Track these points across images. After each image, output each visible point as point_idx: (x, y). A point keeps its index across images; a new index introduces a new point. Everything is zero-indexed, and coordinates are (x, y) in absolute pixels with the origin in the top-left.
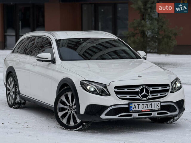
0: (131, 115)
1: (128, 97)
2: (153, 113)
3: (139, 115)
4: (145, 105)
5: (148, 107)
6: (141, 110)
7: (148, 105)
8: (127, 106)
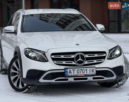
0: (67, 80)
1: (64, 63)
3: (75, 79)
4: (80, 71)
5: (83, 72)
6: (77, 75)
7: (83, 70)
8: (63, 71)
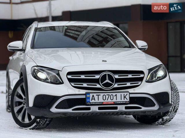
1: (85, 85)
2: (119, 106)
5: (112, 99)
7: (112, 96)
8: (84, 97)
